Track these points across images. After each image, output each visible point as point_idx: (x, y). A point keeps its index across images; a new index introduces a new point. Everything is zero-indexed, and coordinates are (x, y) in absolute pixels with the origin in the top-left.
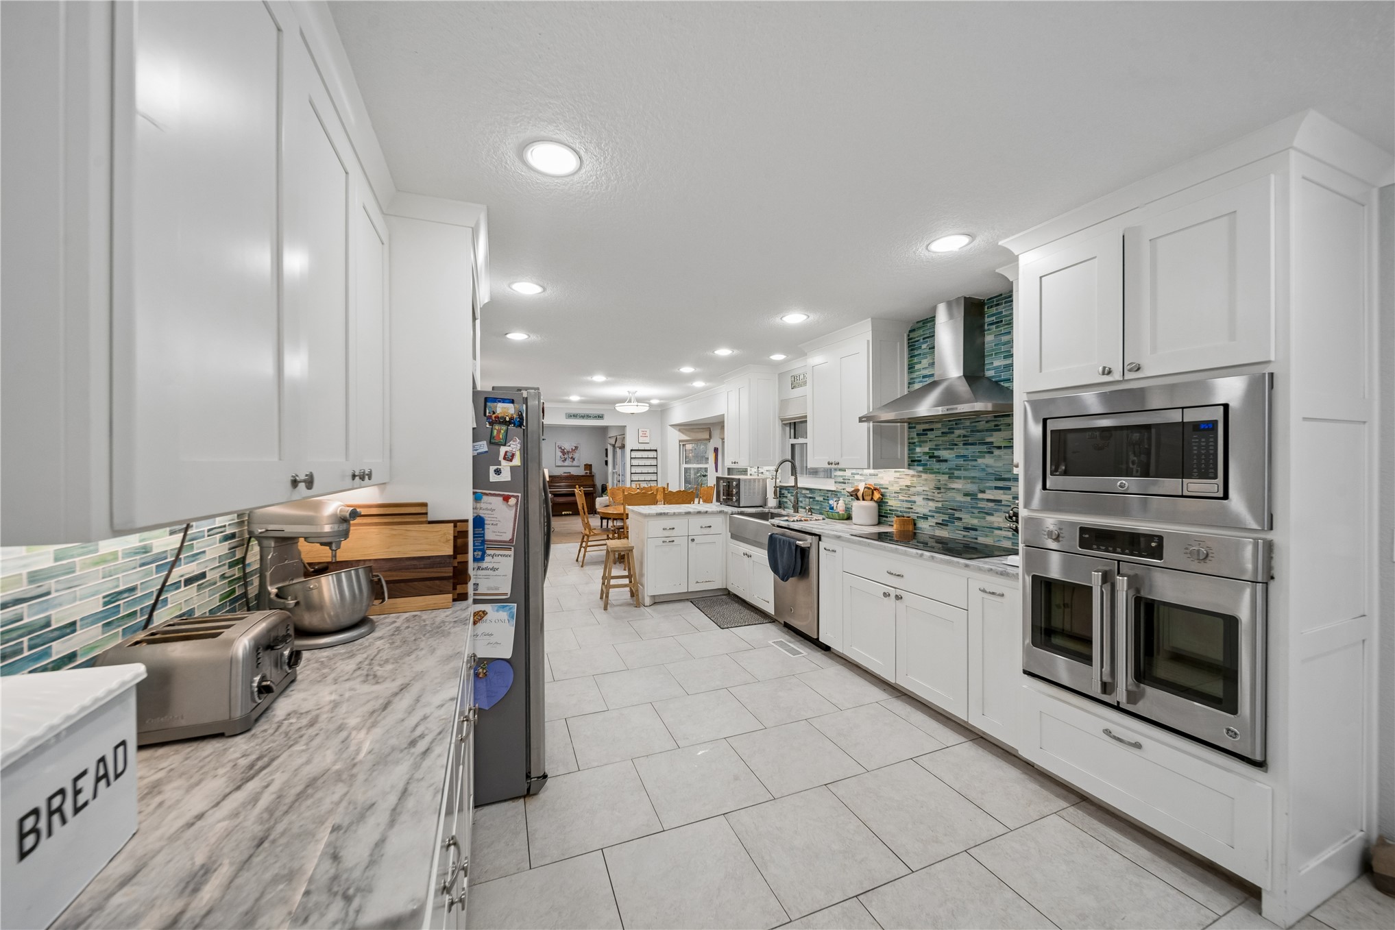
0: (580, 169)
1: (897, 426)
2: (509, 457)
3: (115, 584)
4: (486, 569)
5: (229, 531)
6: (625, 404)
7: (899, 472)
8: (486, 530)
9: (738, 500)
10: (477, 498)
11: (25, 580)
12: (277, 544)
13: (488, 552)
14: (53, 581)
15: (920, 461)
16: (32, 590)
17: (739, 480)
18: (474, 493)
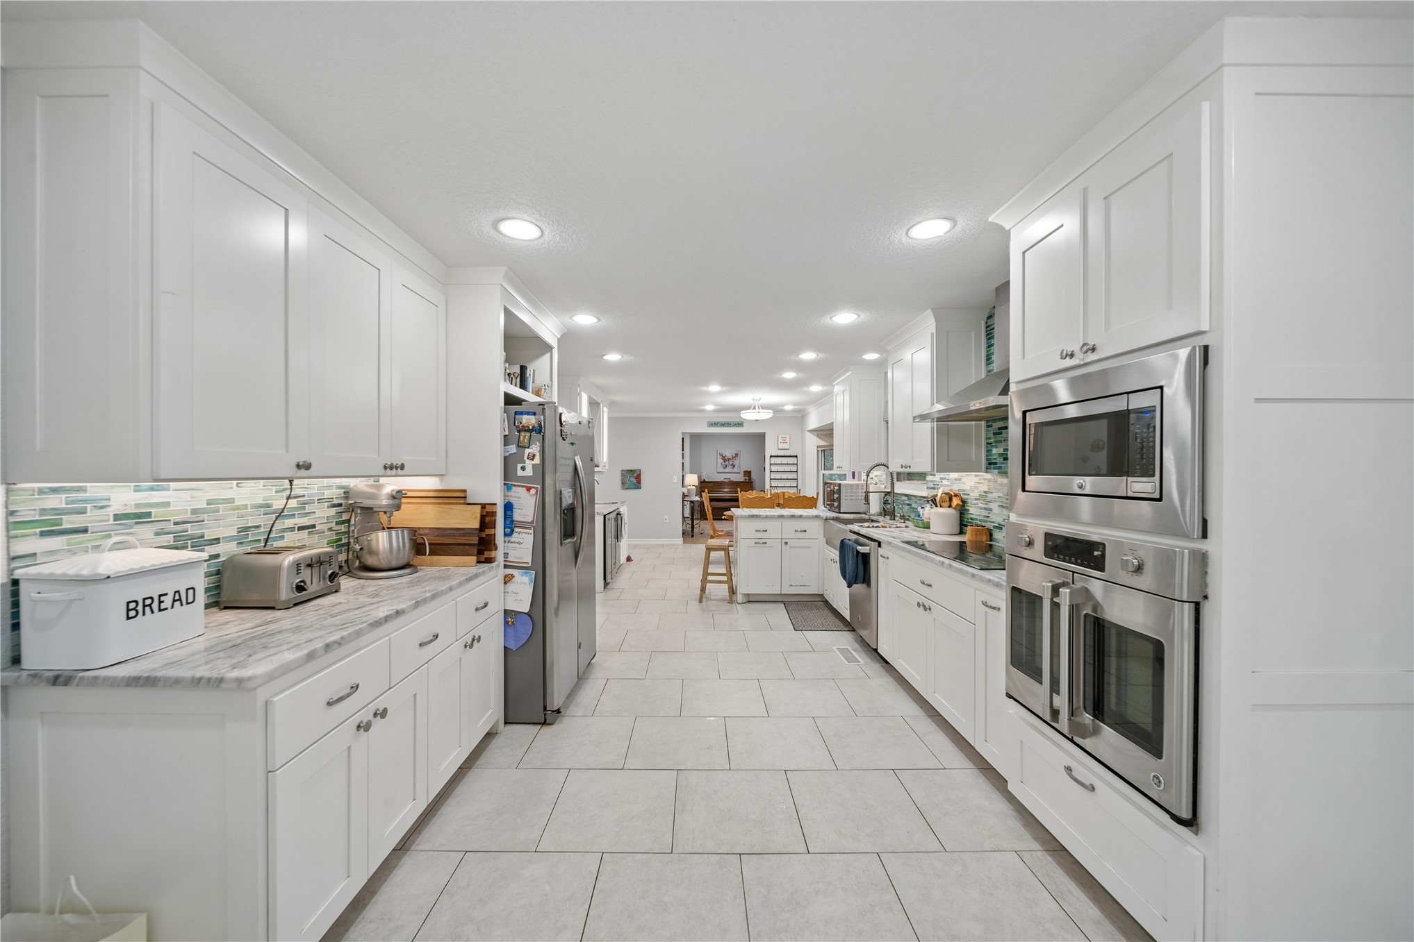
0: (540, 238)
1: (972, 425)
2: (532, 457)
3: (246, 522)
4: (514, 542)
5: (336, 502)
6: (751, 411)
7: (978, 476)
8: (514, 513)
9: (839, 506)
10: (508, 487)
11: (189, 512)
12: (362, 512)
13: (516, 530)
14: (206, 515)
15: (996, 463)
16: (193, 518)
17: (839, 485)
18: (505, 484)
